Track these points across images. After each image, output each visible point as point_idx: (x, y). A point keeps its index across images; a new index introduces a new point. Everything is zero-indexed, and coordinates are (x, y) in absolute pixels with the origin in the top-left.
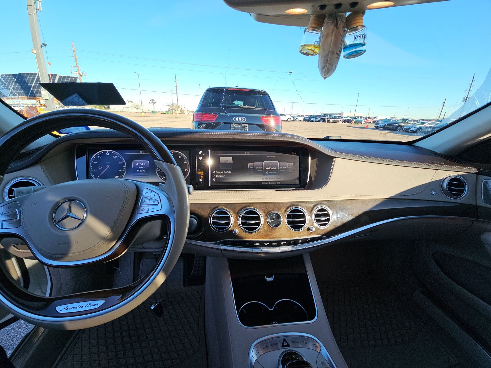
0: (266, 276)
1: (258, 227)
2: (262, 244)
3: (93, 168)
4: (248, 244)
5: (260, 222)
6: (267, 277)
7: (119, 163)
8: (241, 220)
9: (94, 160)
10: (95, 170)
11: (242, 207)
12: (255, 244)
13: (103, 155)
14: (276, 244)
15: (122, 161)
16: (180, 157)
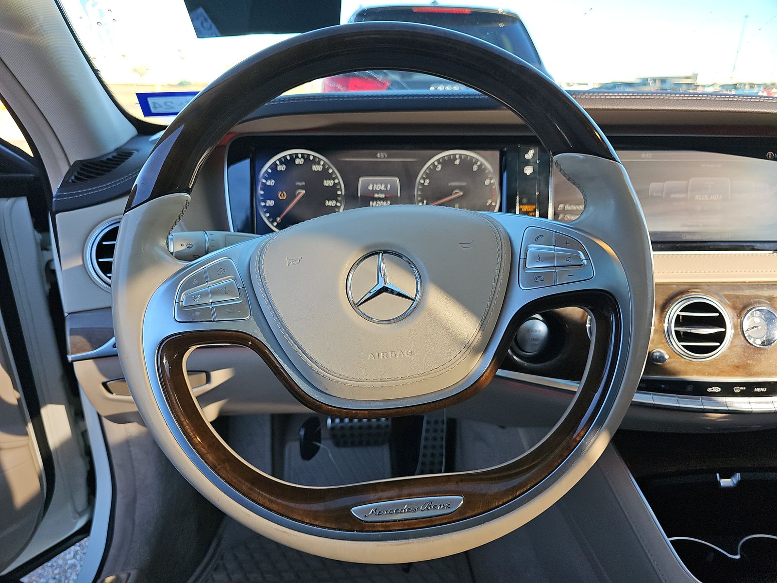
0: (718, 475)
1: (718, 344)
2: (728, 389)
3: (266, 198)
4: (690, 388)
5: (725, 332)
6: (721, 477)
7: (328, 183)
8: (675, 326)
9: (269, 177)
10: (271, 203)
11: (671, 292)
12: (709, 390)
13: (289, 162)
14: (764, 390)
15: (334, 179)
16: (475, 168)
